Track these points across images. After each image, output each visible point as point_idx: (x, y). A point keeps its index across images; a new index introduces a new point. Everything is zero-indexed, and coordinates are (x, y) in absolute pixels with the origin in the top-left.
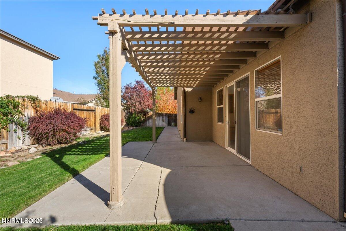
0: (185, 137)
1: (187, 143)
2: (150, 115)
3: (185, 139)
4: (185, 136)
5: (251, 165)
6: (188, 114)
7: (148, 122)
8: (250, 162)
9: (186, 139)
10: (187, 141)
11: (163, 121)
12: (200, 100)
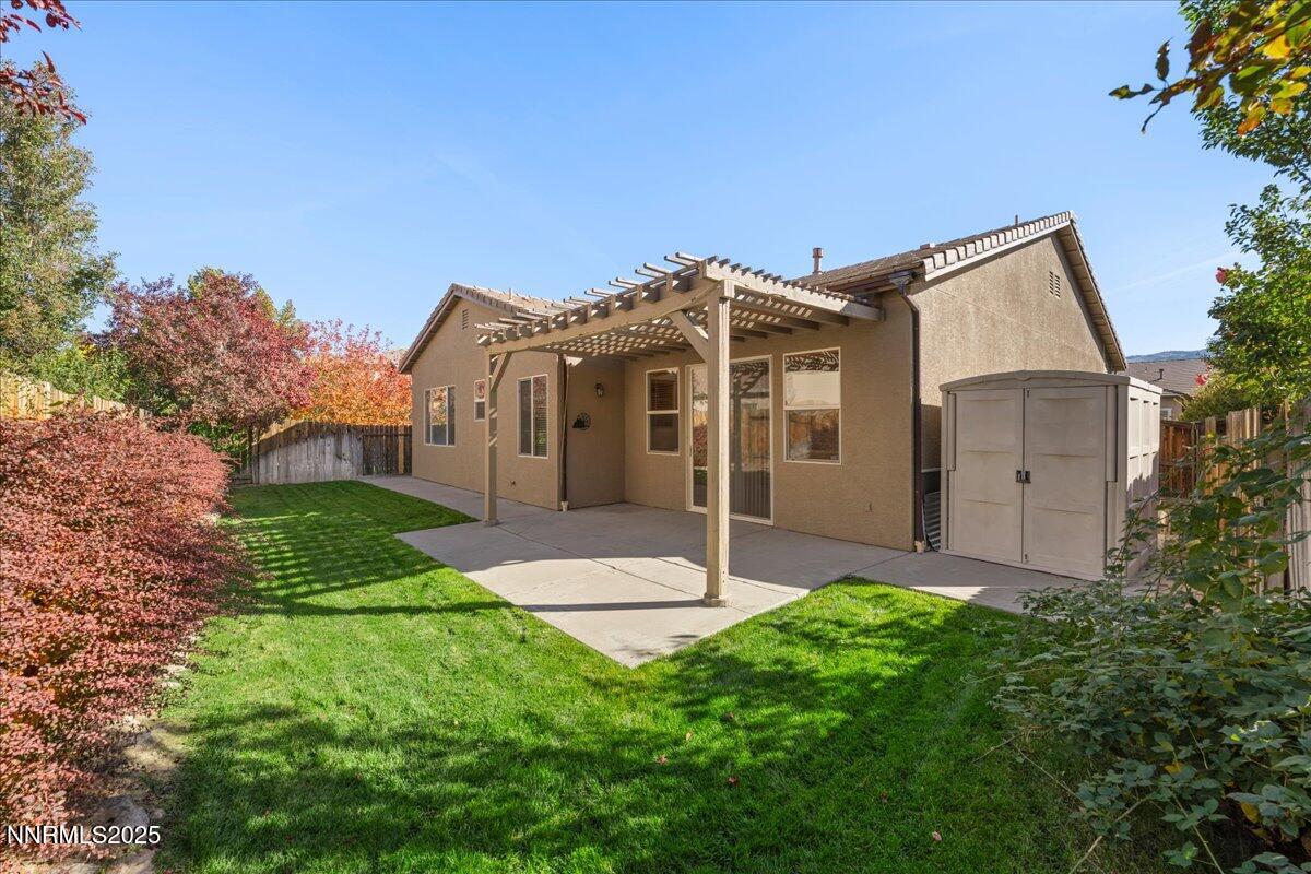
0: (565, 499)
1: (572, 513)
2: (273, 434)
3: (564, 505)
4: (564, 496)
5: (773, 527)
6: (574, 433)
7: (262, 463)
8: (770, 523)
9: (566, 503)
10: (569, 509)
11: (339, 456)
12: (600, 392)
